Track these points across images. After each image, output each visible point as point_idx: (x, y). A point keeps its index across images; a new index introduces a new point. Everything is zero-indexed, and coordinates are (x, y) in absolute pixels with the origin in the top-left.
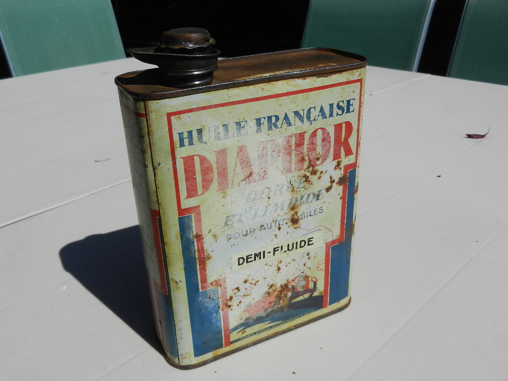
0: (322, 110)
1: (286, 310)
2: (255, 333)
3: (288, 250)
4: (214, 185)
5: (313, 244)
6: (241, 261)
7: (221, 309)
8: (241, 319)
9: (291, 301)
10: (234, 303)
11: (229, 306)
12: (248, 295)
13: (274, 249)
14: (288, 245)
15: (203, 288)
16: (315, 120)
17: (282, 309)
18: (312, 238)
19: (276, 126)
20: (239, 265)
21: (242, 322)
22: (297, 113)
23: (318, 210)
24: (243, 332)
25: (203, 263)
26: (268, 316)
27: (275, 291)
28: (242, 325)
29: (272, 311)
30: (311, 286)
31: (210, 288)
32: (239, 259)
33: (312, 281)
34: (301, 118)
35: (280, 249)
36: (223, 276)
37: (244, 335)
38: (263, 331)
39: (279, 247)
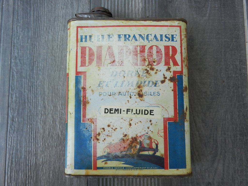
0: (155, 36)
1: (136, 158)
2: (114, 168)
3: (137, 113)
4: (94, 63)
5: (153, 115)
6: (107, 111)
7: (93, 139)
8: (105, 152)
9: (139, 152)
10: (101, 138)
11: (98, 140)
12: (110, 136)
13: (127, 109)
14: (136, 110)
15: (83, 121)
16: (151, 40)
17: (132, 156)
18: (153, 110)
19: (129, 40)
20: (105, 113)
21: (105, 154)
22: (140, 35)
23: (156, 94)
24: (106, 163)
25: (85, 105)
26: (123, 157)
27: (128, 140)
28: (105, 157)
29: (126, 155)
30: (154, 146)
31: (87, 122)
32: (105, 109)
33: (154, 142)
34: (143, 38)
35: (131, 110)
36: (95, 118)
37: (106, 166)
38: (119, 169)
39: (130, 109)
